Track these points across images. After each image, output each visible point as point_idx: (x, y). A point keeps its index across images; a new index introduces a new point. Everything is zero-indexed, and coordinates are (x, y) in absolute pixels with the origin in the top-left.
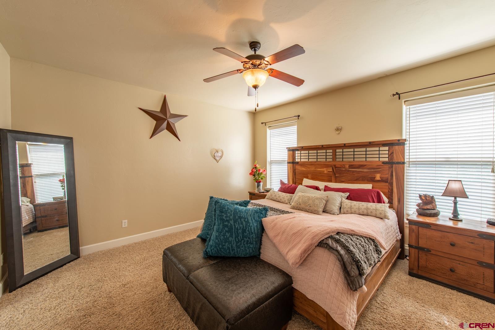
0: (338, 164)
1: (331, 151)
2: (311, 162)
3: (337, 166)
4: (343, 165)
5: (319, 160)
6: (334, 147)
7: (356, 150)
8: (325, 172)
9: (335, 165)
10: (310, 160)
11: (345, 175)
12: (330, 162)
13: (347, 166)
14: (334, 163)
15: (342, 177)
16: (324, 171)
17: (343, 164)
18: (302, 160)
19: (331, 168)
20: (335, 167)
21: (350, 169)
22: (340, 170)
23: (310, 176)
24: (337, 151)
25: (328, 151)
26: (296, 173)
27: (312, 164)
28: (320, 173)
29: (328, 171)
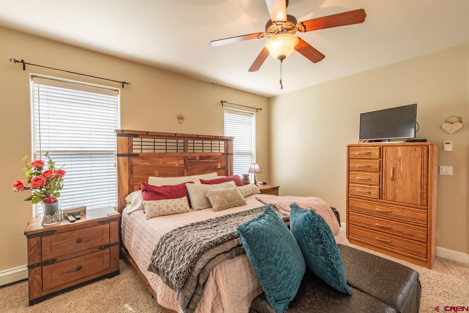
0: (190, 156)
1: (182, 141)
2: (160, 154)
3: (188, 157)
4: (194, 157)
5: (168, 151)
6: (186, 137)
7: (205, 142)
8: (177, 165)
9: (187, 157)
10: (156, 151)
11: (196, 167)
12: (182, 153)
13: (198, 158)
14: (185, 155)
15: (193, 169)
16: (175, 164)
17: (195, 155)
18: (144, 151)
19: (183, 160)
20: (186, 159)
21: (201, 161)
22: (191, 162)
23: (156, 172)
24: (188, 142)
25: (179, 141)
26: (134, 170)
27: (160, 156)
28: (171, 167)
29: (180, 164)
